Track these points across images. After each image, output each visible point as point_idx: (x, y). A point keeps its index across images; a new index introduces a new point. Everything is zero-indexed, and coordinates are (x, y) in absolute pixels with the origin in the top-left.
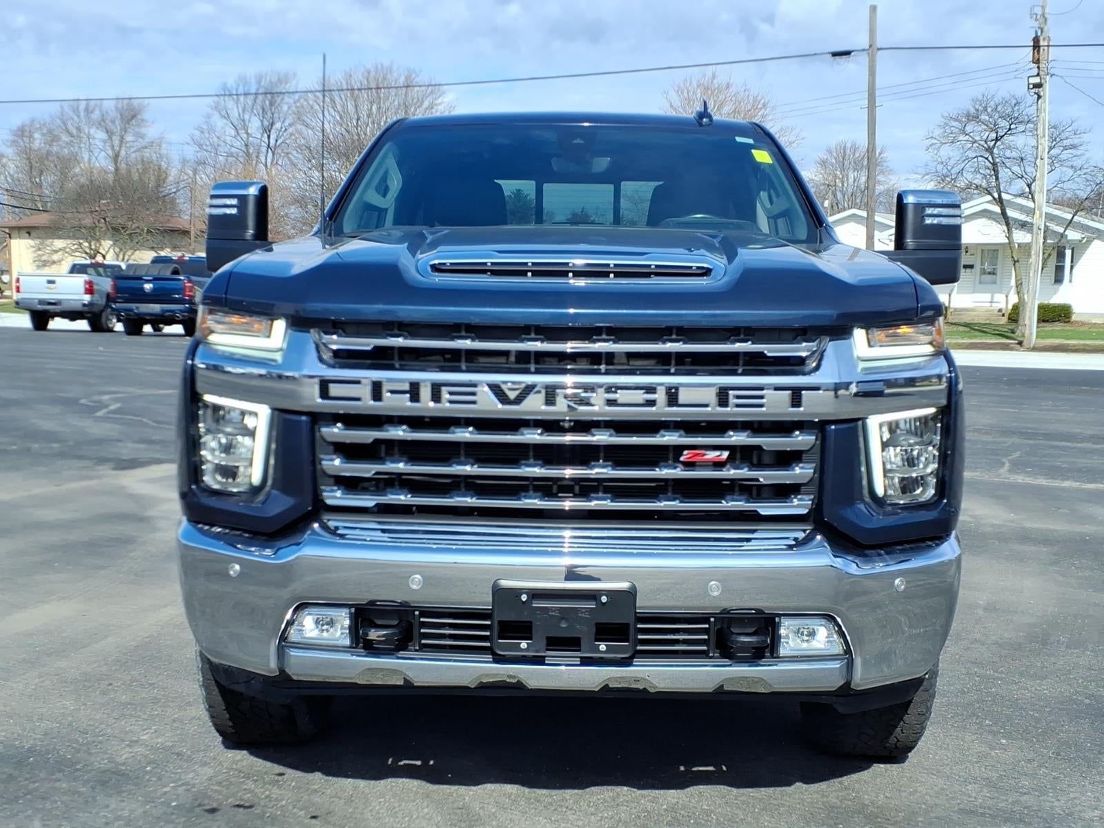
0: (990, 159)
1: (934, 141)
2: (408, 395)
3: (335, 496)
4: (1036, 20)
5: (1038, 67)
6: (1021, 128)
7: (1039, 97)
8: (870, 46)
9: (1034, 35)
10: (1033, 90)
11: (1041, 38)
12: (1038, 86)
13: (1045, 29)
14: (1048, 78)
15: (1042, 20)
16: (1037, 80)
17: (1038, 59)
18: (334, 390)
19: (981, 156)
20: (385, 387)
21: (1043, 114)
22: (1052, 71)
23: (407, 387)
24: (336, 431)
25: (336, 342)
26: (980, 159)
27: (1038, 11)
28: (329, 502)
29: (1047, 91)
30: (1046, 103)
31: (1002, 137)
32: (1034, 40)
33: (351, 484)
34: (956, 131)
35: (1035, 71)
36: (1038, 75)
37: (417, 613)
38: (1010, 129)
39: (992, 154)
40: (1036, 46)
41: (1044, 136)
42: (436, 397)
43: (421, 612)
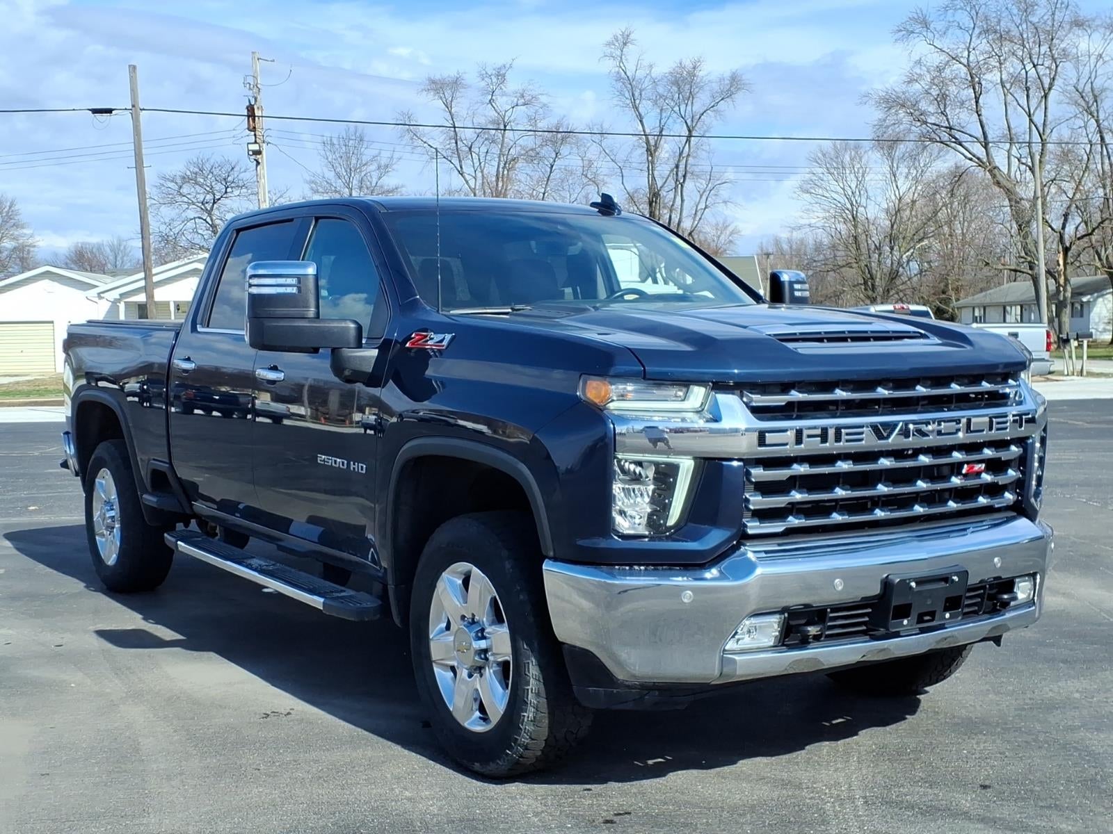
0: (208, 220)
1: (154, 202)
2: (819, 439)
3: (754, 527)
4: (250, 89)
5: (255, 135)
6: (236, 192)
7: (258, 163)
8: (133, 106)
9: (248, 104)
10: (253, 157)
11: (255, 107)
12: (258, 152)
13: (258, 99)
14: (264, 145)
15: (255, 90)
16: (256, 147)
17: (254, 128)
18: (770, 438)
19: (200, 218)
20: (805, 433)
21: (263, 180)
22: (268, 139)
23: (818, 432)
24: (758, 473)
25: (759, 400)
26: (197, 220)
27: (250, 80)
28: (750, 532)
29: (264, 158)
30: (264, 169)
31: (219, 199)
32: (247, 108)
33: (763, 515)
34: (172, 192)
35: (253, 140)
36: (256, 142)
37: (829, 610)
38: (226, 192)
39: (210, 214)
40: (251, 114)
41: (265, 201)
42: (838, 438)
43: (831, 609)
